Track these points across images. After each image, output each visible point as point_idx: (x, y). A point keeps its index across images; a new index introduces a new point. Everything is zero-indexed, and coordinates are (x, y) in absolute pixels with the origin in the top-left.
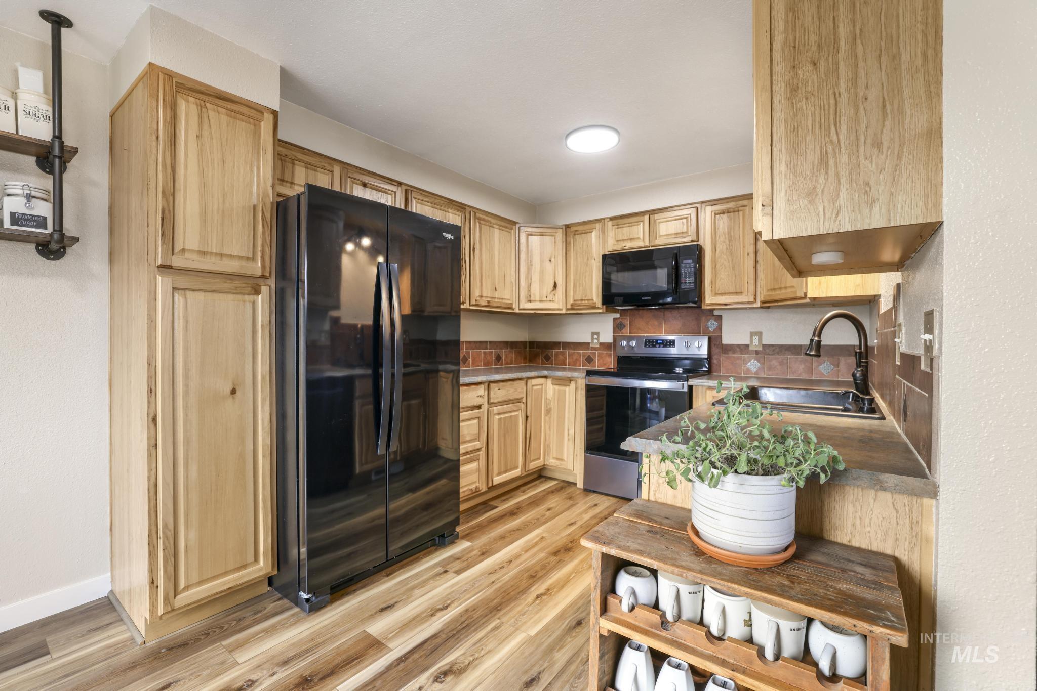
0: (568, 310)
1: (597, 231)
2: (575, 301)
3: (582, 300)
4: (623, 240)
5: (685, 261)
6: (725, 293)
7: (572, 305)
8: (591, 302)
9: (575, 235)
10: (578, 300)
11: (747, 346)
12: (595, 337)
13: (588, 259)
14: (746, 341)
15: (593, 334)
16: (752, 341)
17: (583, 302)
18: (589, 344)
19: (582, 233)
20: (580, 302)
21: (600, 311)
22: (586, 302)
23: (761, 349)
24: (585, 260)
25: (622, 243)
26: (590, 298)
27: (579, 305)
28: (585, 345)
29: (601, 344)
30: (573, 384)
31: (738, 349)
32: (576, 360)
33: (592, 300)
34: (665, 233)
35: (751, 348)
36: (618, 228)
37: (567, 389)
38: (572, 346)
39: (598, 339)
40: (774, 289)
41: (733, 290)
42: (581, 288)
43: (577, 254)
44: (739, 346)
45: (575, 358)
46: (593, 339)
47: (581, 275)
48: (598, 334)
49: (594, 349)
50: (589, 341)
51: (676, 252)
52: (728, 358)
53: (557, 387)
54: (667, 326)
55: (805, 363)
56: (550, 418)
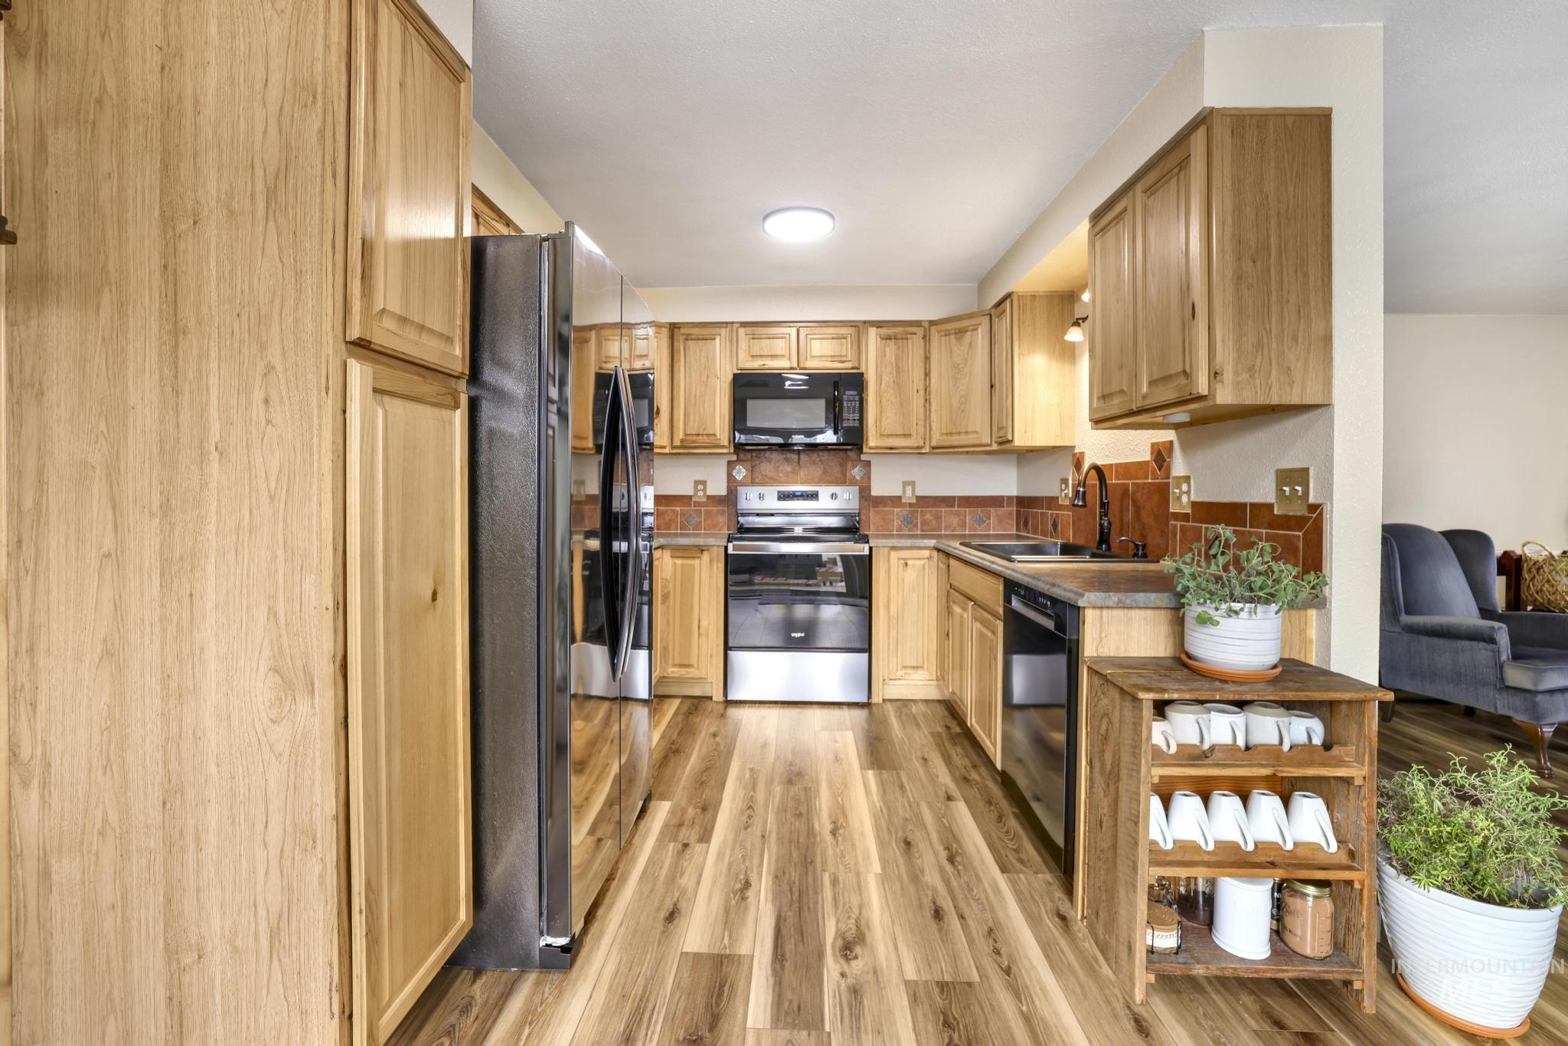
0: (673, 447)
1: (723, 340)
2: (686, 435)
3: (698, 435)
4: (761, 356)
5: (847, 393)
6: (892, 435)
7: (682, 441)
8: (712, 438)
9: (687, 339)
10: (692, 435)
11: (900, 498)
12: (700, 487)
13: (708, 377)
14: (898, 492)
15: (697, 483)
16: (904, 491)
17: (700, 437)
18: (690, 497)
19: (698, 339)
20: (694, 438)
21: (725, 451)
22: (705, 437)
23: (914, 501)
24: (704, 378)
25: (759, 359)
26: (712, 432)
27: (694, 442)
28: (684, 500)
29: (710, 497)
30: (706, 556)
31: (889, 502)
32: (670, 520)
33: (715, 435)
34: (818, 354)
35: (903, 501)
36: (753, 338)
37: (697, 561)
38: (663, 501)
39: (704, 490)
40: (951, 434)
41: (900, 432)
42: (697, 418)
43: (689, 368)
44: (890, 498)
45: (667, 518)
46: (696, 490)
47: (698, 398)
48: (704, 483)
49: (698, 504)
50: (690, 492)
51: (836, 379)
52: (878, 512)
53: (679, 562)
54: (803, 473)
55: (958, 516)
56: (668, 607)
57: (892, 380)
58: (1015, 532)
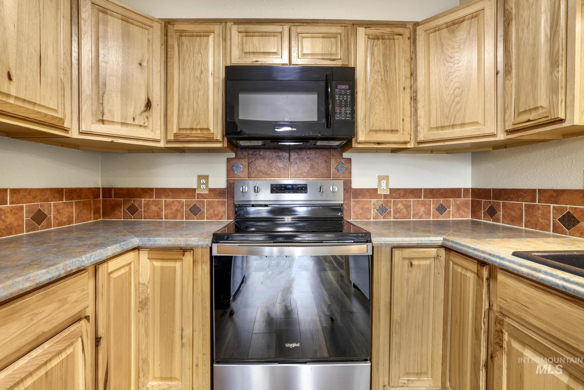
0: (169, 142)
1: (216, 37)
2: (180, 129)
3: (192, 129)
4: (254, 53)
5: (339, 87)
6: (380, 130)
7: (175, 135)
8: (205, 132)
9: (181, 36)
10: (186, 129)
11: (376, 190)
12: (203, 181)
13: (202, 72)
14: (373, 185)
15: (200, 177)
16: (380, 184)
17: (194, 132)
18: (194, 190)
19: (193, 36)
20: (188, 132)
21: (219, 145)
22: (199, 132)
23: (388, 193)
24: (198, 74)
25: (252, 55)
26: (205, 127)
27: (188, 136)
28: (189, 192)
29: (211, 190)
31: (367, 193)
32: (177, 210)
33: (208, 129)
35: (379, 193)
36: (246, 36)
37: (178, 264)
38: (170, 193)
39: (207, 184)
41: (388, 127)
42: (191, 112)
43: (183, 63)
44: (368, 190)
45: (174, 208)
46: (199, 184)
47: (191, 94)
48: (206, 177)
49: (201, 196)
50: (195, 186)
51: (328, 73)
52: (357, 202)
53: (158, 264)
54: (293, 169)
55: (424, 205)
56: (147, 314)
57: (380, 78)
58: (470, 218)
